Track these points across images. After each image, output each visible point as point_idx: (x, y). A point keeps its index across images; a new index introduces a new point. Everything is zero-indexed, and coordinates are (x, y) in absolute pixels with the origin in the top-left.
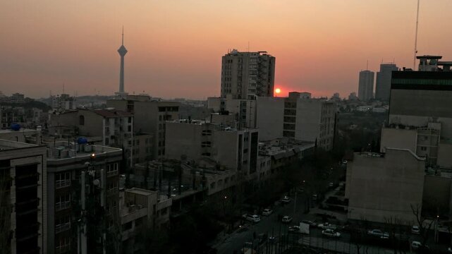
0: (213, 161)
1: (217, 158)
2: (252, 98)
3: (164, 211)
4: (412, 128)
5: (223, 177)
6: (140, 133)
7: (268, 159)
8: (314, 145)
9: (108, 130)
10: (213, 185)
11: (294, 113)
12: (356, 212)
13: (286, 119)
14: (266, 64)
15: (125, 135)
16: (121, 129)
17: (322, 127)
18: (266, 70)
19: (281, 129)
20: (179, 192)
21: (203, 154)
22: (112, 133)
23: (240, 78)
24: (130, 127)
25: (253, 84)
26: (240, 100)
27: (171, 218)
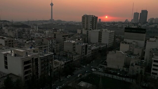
0: (75, 52)
1: (76, 51)
2: (91, 30)
3: (63, 65)
4: (129, 43)
5: (77, 57)
6: (57, 43)
7: (91, 51)
8: (106, 45)
9: (49, 43)
10: (75, 59)
11: (101, 35)
12: (109, 66)
13: (99, 37)
14: (95, 19)
15: (54, 44)
16: (53, 43)
17: (109, 40)
18: (95, 21)
19: (98, 40)
20: (66, 60)
21: (73, 50)
22: (51, 44)
23: (87, 23)
24: (55, 42)
25: (91, 25)
26: (86, 30)
27: (64, 67)
